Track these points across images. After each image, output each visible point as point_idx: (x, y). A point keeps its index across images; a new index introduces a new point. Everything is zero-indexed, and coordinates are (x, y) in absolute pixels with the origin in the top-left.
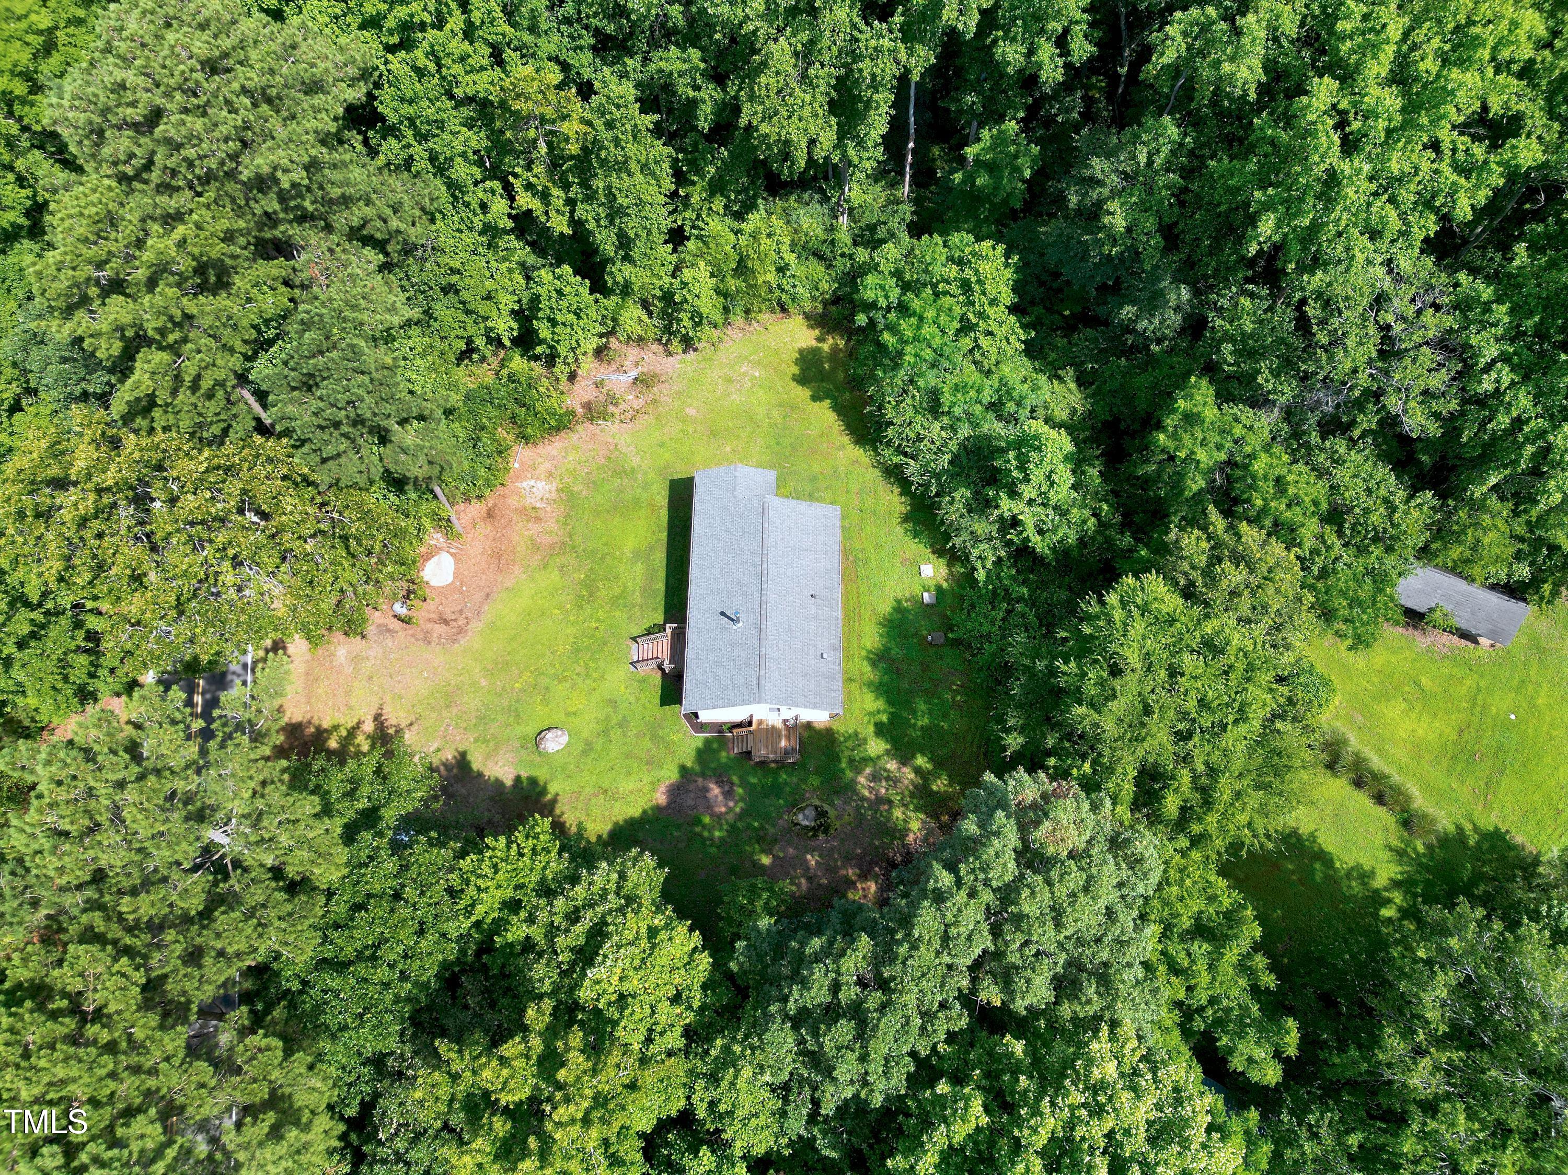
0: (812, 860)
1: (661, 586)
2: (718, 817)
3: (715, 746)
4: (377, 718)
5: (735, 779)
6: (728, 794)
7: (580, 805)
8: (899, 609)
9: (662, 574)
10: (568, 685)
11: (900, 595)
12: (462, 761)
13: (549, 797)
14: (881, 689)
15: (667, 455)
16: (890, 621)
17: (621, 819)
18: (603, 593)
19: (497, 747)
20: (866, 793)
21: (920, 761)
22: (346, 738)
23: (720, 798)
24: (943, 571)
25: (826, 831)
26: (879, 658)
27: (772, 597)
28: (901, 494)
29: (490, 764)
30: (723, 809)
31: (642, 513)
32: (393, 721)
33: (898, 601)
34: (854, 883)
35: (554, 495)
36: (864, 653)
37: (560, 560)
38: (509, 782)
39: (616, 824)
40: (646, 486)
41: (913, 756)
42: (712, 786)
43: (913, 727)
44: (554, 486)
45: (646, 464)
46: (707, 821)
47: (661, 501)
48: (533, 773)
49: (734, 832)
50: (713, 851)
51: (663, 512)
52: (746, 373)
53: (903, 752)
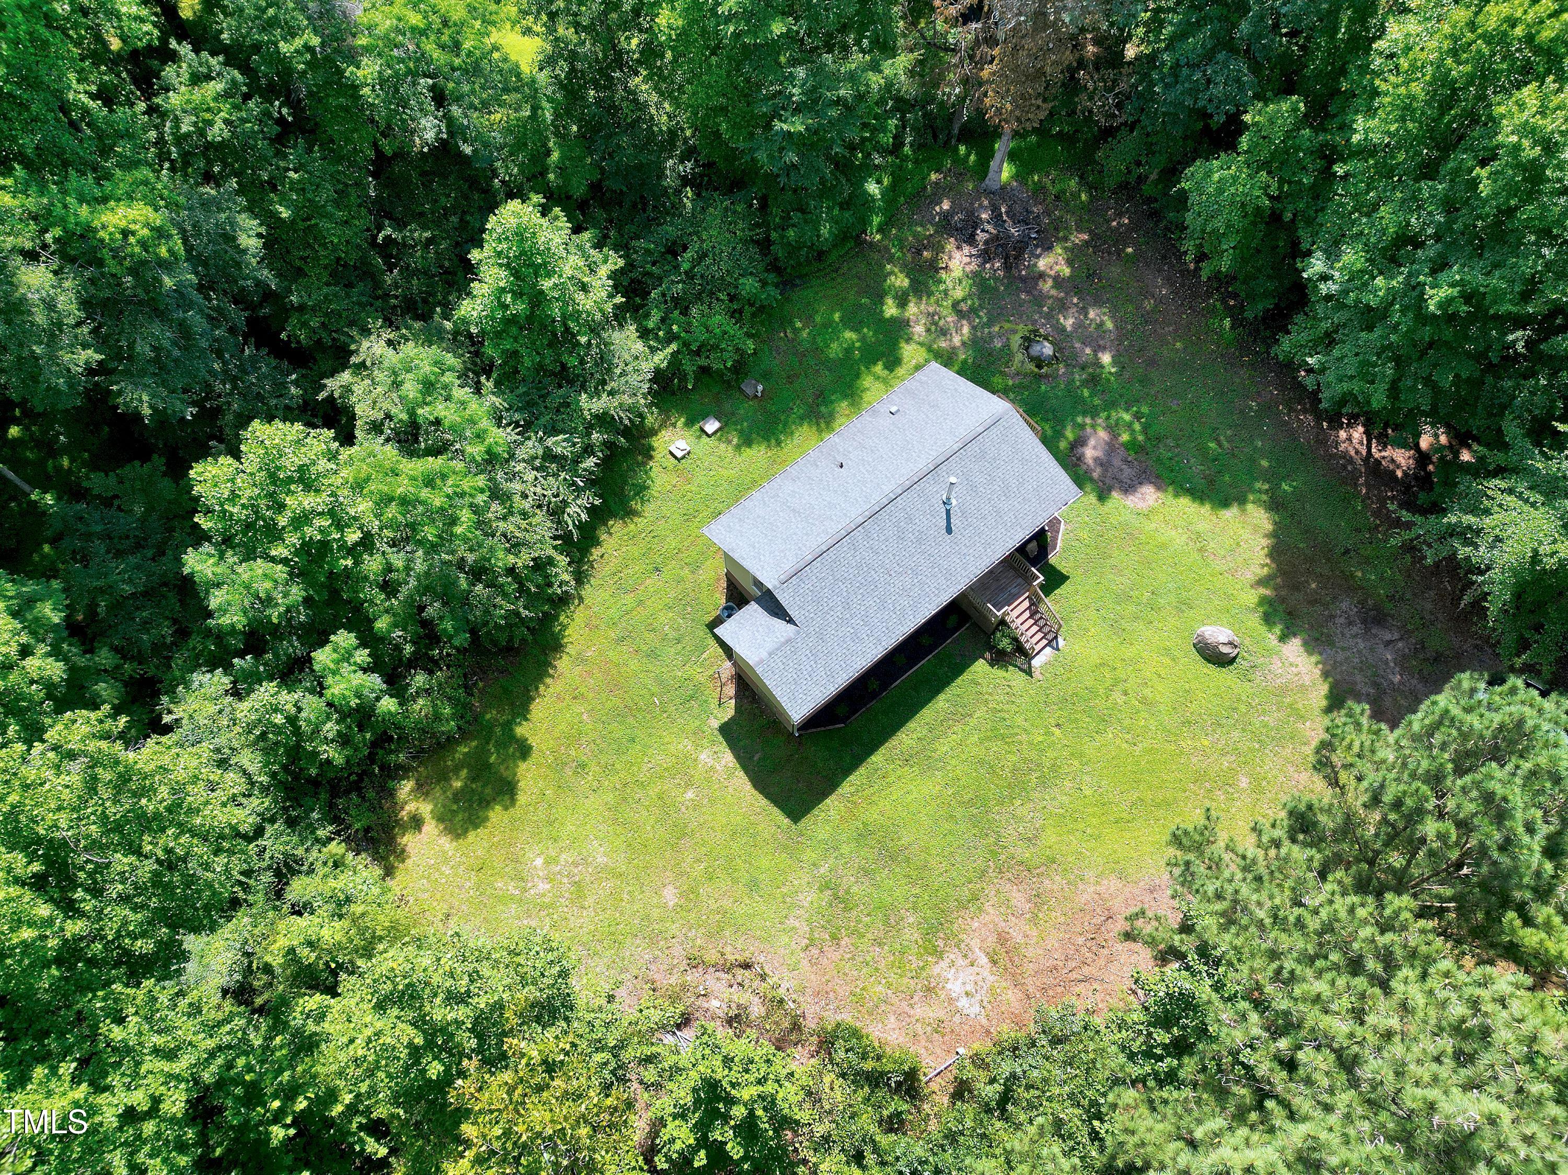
0: (1068, 323)
1: (942, 702)
2: (1112, 429)
5: (1064, 447)
6: (1083, 441)
7: (1238, 559)
8: (747, 441)
9: (927, 714)
10: (1147, 692)
11: (730, 453)
13: (1263, 592)
14: (850, 393)
15: (764, 863)
16: (767, 439)
17: (1206, 509)
18: (1010, 760)
19: (1284, 691)
20: (966, 330)
21: (890, 309)
23: (1092, 444)
24: (665, 433)
25: (1035, 329)
27: (888, 488)
28: (598, 543)
29: (1305, 678)
30: (1100, 432)
31: (873, 815)
33: (738, 447)
34: (1054, 278)
35: (951, 954)
37: (1024, 853)
38: (1297, 642)
39: (1214, 509)
40: (831, 847)
41: (893, 320)
42: (1089, 460)
43: (863, 339)
44: (939, 969)
45: (800, 879)
46: (1125, 437)
47: (833, 806)
48: (1263, 629)
49: (1111, 405)
50: (1145, 409)
51: (846, 788)
52: (548, 879)
53: (896, 331)
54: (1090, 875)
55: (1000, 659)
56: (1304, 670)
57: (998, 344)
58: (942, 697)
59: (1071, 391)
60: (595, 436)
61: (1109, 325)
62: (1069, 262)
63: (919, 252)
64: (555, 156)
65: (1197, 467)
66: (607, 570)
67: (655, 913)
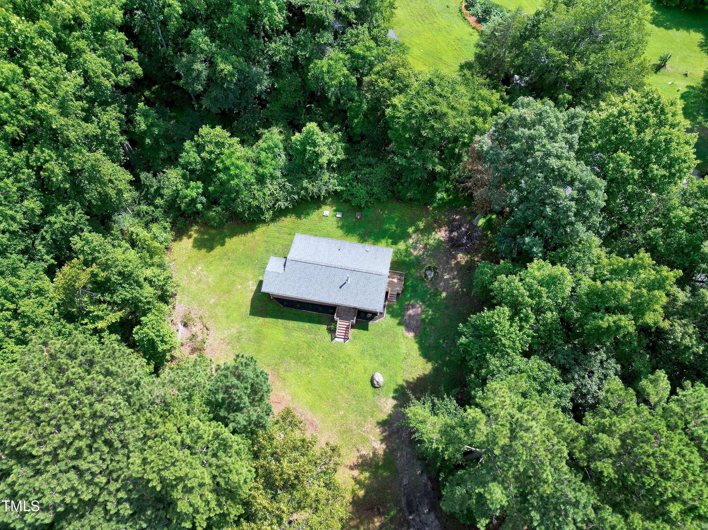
0: (446, 277)
1: (307, 325)
2: (423, 311)
3: (391, 310)
4: (351, 468)
5: (407, 303)
6: (413, 306)
7: (410, 370)
8: (342, 227)
9: (301, 324)
10: (350, 372)
11: (335, 226)
12: (382, 424)
13: (404, 384)
14: (377, 240)
15: (235, 315)
16: (346, 232)
17: (418, 353)
18: (304, 352)
19: (377, 406)
20: (421, 252)
21: (411, 230)
22: (360, 485)
23: (414, 310)
24: (328, 207)
25: (436, 269)
26: (363, 239)
27: (339, 264)
28: (286, 217)
29: (385, 410)
30: (420, 309)
31: (265, 330)
32: (355, 459)
33: (338, 227)
34: (458, 262)
37: (282, 372)
38: (395, 402)
39: (420, 355)
40: (250, 327)
41: (408, 233)
42: (408, 313)
43: (395, 231)
45: (237, 326)
46: (424, 317)
47: (260, 320)
48: (392, 390)
49: (430, 306)
50: (437, 315)
51: (267, 320)
52: (197, 273)
53: (406, 236)
55: (329, 330)
56: (388, 407)
57: (424, 262)
58: (309, 324)
59: (426, 292)
61: (456, 286)
62: (467, 262)
63: (435, 223)
64: (357, 120)
65: (431, 340)
66: (280, 224)
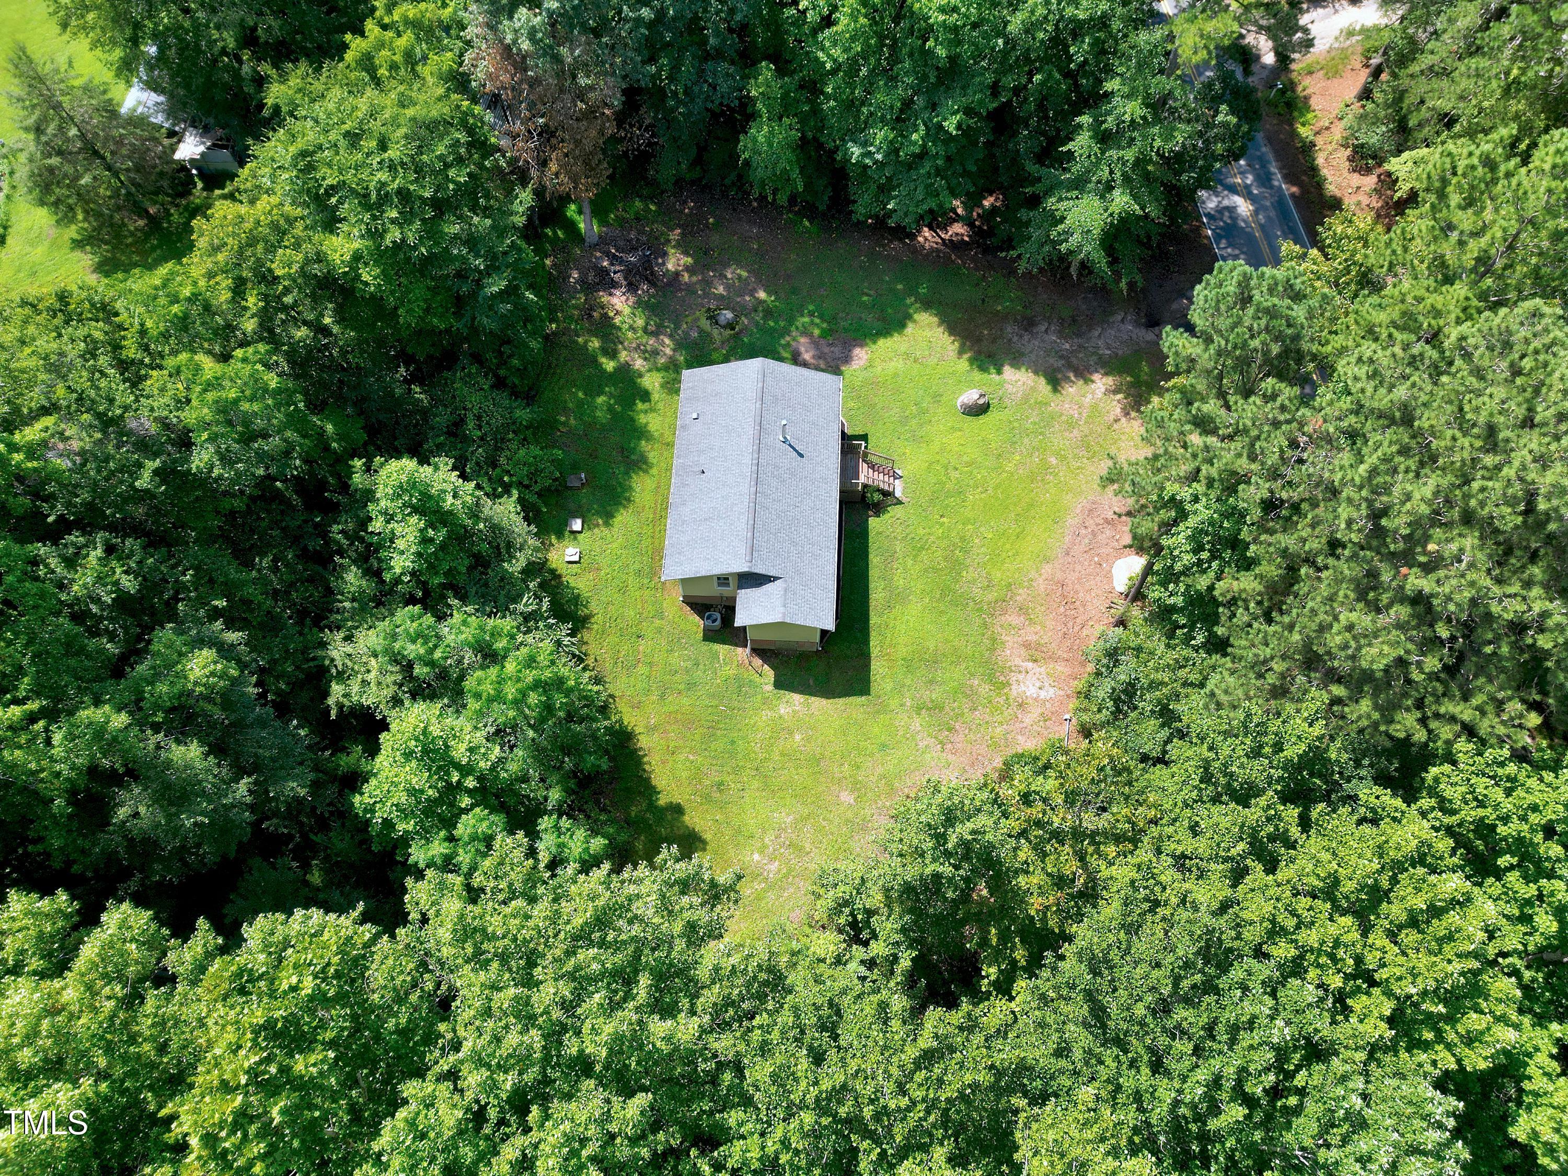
0: (721, 291)
1: (875, 559)
2: (805, 333)
6: (797, 354)
7: (937, 349)
8: (608, 516)
9: (874, 573)
10: (965, 458)
11: (606, 531)
12: (1055, 383)
13: (966, 356)
14: (642, 433)
15: (876, 730)
16: (619, 504)
17: (896, 337)
18: (938, 556)
19: (1026, 399)
20: (667, 341)
21: (609, 365)
23: (805, 350)
24: (553, 555)
25: (710, 308)
26: (639, 464)
27: (747, 460)
29: (1028, 383)
30: (802, 341)
31: (902, 651)
32: (1133, 423)
33: (607, 524)
34: (686, 270)
35: (1013, 677)
36: (654, 471)
37: (992, 596)
38: (1007, 370)
39: (899, 334)
40: (900, 688)
41: (616, 370)
42: (813, 361)
43: (611, 396)
44: (1015, 690)
45: (902, 720)
46: (817, 332)
47: (878, 668)
48: (986, 376)
49: (791, 320)
50: (811, 307)
51: (874, 651)
52: (771, 860)
53: (626, 375)
54: (1033, 574)
55: (878, 509)
57: (694, 334)
58: (871, 556)
59: (763, 330)
60: (531, 585)
61: (745, 274)
62: (686, 253)
63: (591, 316)
64: (330, 427)
65: (869, 318)
66: (609, 665)
67: (850, 815)
